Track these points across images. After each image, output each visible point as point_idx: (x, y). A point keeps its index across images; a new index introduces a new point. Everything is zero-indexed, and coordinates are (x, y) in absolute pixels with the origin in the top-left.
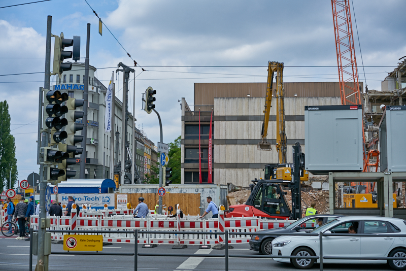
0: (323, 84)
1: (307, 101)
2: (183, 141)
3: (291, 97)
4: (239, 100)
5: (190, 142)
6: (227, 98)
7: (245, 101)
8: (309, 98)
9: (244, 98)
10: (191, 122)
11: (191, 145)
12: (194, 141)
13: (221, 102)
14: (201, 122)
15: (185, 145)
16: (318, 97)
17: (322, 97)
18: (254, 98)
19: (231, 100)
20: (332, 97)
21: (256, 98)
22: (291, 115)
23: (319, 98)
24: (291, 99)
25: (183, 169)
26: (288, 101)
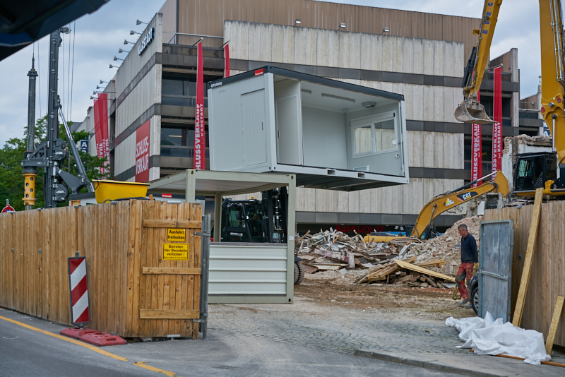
0: (423, 16)
1: (403, 44)
2: (159, 107)
3: (374, 34)
4: (277, 30)
5: (173, 110)
6: (251, 23)
7: (288, 32)
8: (407, 40)
9: (286, 26)
10: (174, 67)
11: (174, 117)
12: (182, 110)
13: (240, 30)
14: (205, 69)
15: (163, 117)
16: (421, 39)
17: (429, 39)
18: (305, 29)
19: (260, 29)
20: (447, 42)
21: (308, 28)
22: (373, 69)
23: (424, 41)
24: (374, 38)
25: (159, 168)
26: (368, 41)
